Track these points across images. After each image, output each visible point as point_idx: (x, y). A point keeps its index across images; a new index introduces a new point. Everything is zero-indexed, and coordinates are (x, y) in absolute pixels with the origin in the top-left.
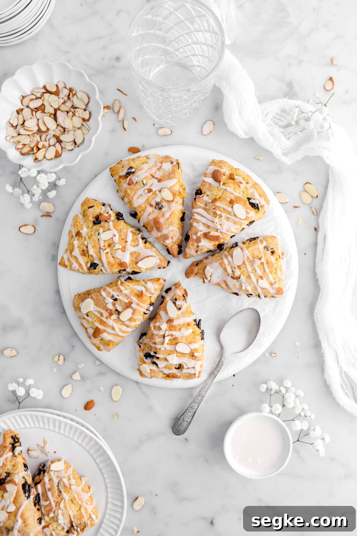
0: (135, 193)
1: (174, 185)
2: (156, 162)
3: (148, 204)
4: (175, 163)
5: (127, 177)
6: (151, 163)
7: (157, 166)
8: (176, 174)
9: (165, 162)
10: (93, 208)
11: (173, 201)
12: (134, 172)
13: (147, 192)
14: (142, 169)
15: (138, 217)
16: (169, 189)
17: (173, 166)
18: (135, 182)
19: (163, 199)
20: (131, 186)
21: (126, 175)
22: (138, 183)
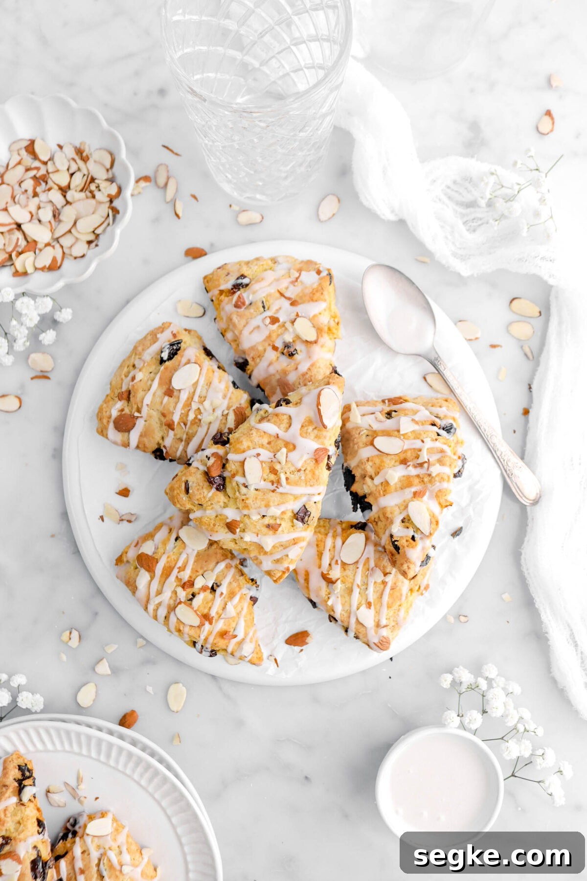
0: (247, 323)
1: (320, 314)
2: (289, 270)
3: (269, 345)
4: (324, 274)
5: (234, 293)
6: (281, 270)
7: (292, 277)
8: (325, 293)
9: (306, 271)
11: (316, 342)
12: (247, 285)
13: (270, 323)
14: (262, 279)
15: (249, 370)
16: (310, 320)
17: (321, 279)
18: (247, 303)
19: (298, 337)
20: (239, 310)
21: (232, 289)
22: (253, 304)
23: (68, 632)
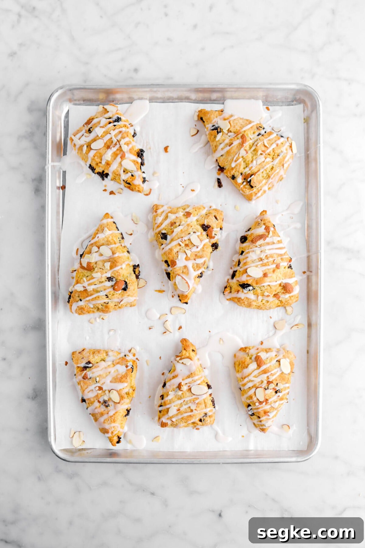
0: (87, 387)
1: (123, 389)
3: (97, 399)
4: (129, 368)
5: (84, 370)
8: (128, 378)
9: (121, 365)
11: (119, 403)
12: (91, 367)
13: (98, 389)
14: (98, 367)
16: (117, 391)
17: (127, 370)
18: (89, 377)
19: (111, 399)
20: (84, 380)
21: (83, 368)
22: (91, 379)
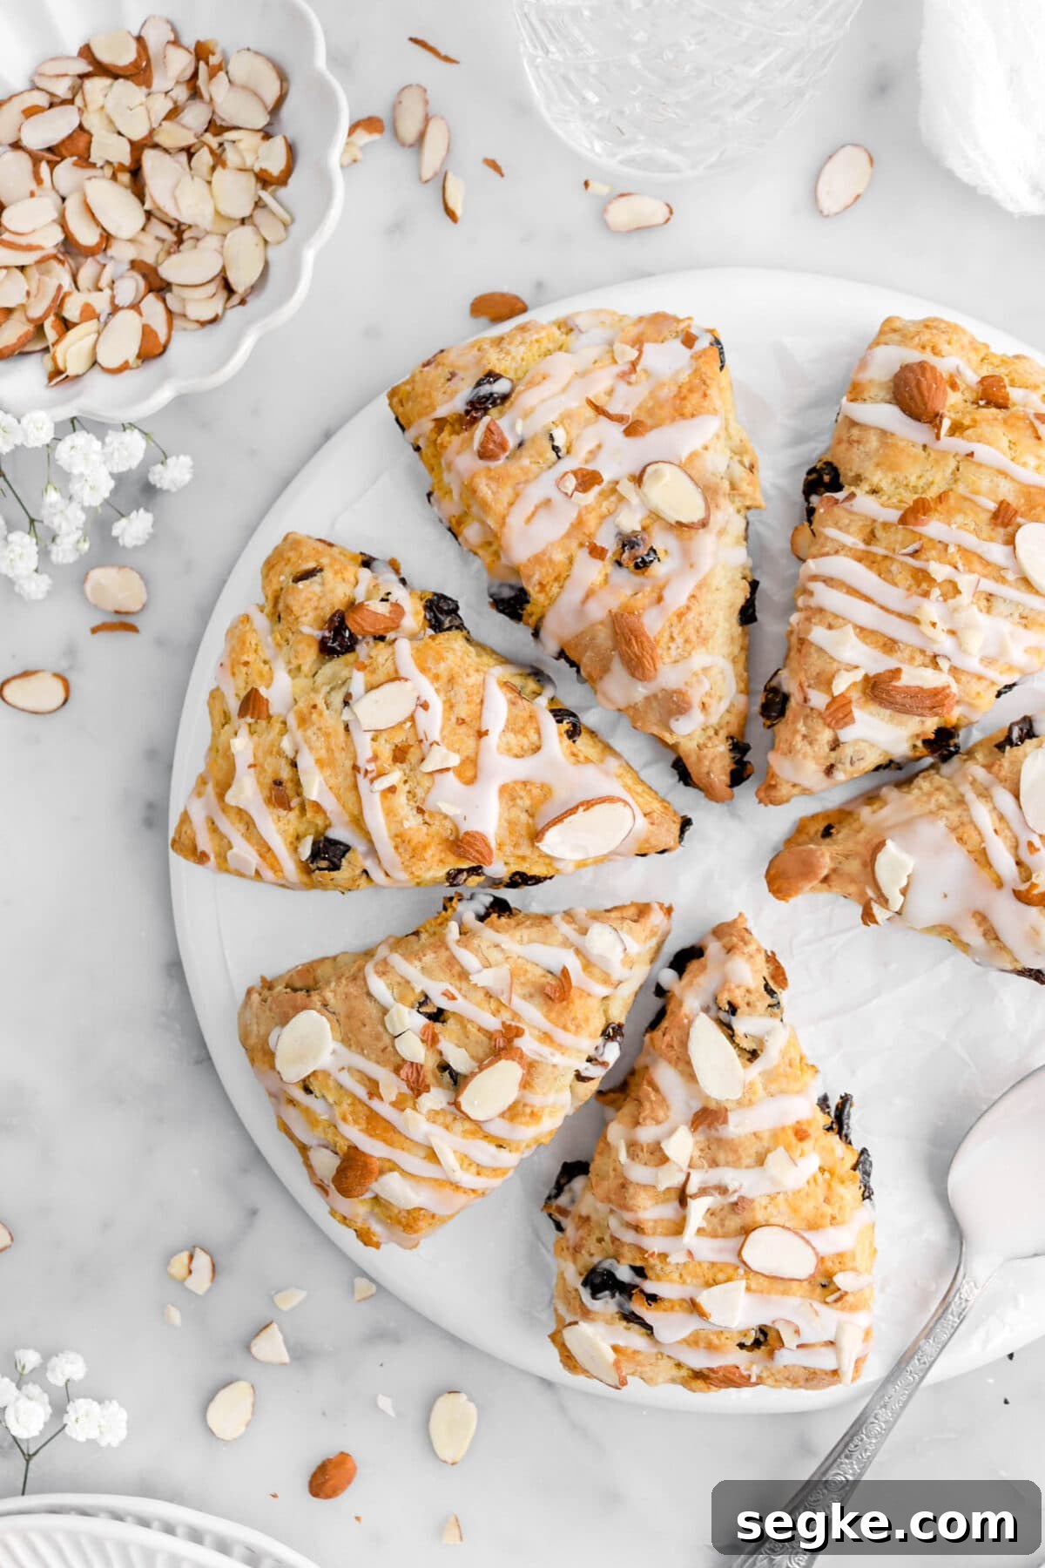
0: (517, 495)
1: (706, 448)
2: (611, 344)
3: (581, 545)
4: (704, 343)
5: (475, 421)
6: (588, 347)
7: (620, 362)
8: (712, 392)
9: (656, 341)
10: (317, 579)
11: (704, 524)
12: (505, 398)
13: (576, 489)
14: (544, 378)
15: (531, 615)
16: (682, 467)
17: (697, 357)
18: (512, 443)
19: (655, 516)
20: (493, 464)
21: (467, 412)
22: (527, 445)
23: (185, 1256)
